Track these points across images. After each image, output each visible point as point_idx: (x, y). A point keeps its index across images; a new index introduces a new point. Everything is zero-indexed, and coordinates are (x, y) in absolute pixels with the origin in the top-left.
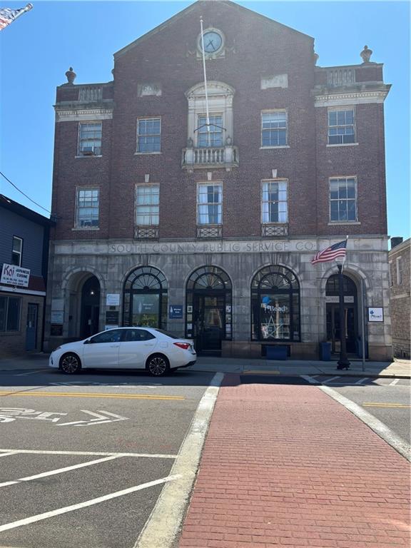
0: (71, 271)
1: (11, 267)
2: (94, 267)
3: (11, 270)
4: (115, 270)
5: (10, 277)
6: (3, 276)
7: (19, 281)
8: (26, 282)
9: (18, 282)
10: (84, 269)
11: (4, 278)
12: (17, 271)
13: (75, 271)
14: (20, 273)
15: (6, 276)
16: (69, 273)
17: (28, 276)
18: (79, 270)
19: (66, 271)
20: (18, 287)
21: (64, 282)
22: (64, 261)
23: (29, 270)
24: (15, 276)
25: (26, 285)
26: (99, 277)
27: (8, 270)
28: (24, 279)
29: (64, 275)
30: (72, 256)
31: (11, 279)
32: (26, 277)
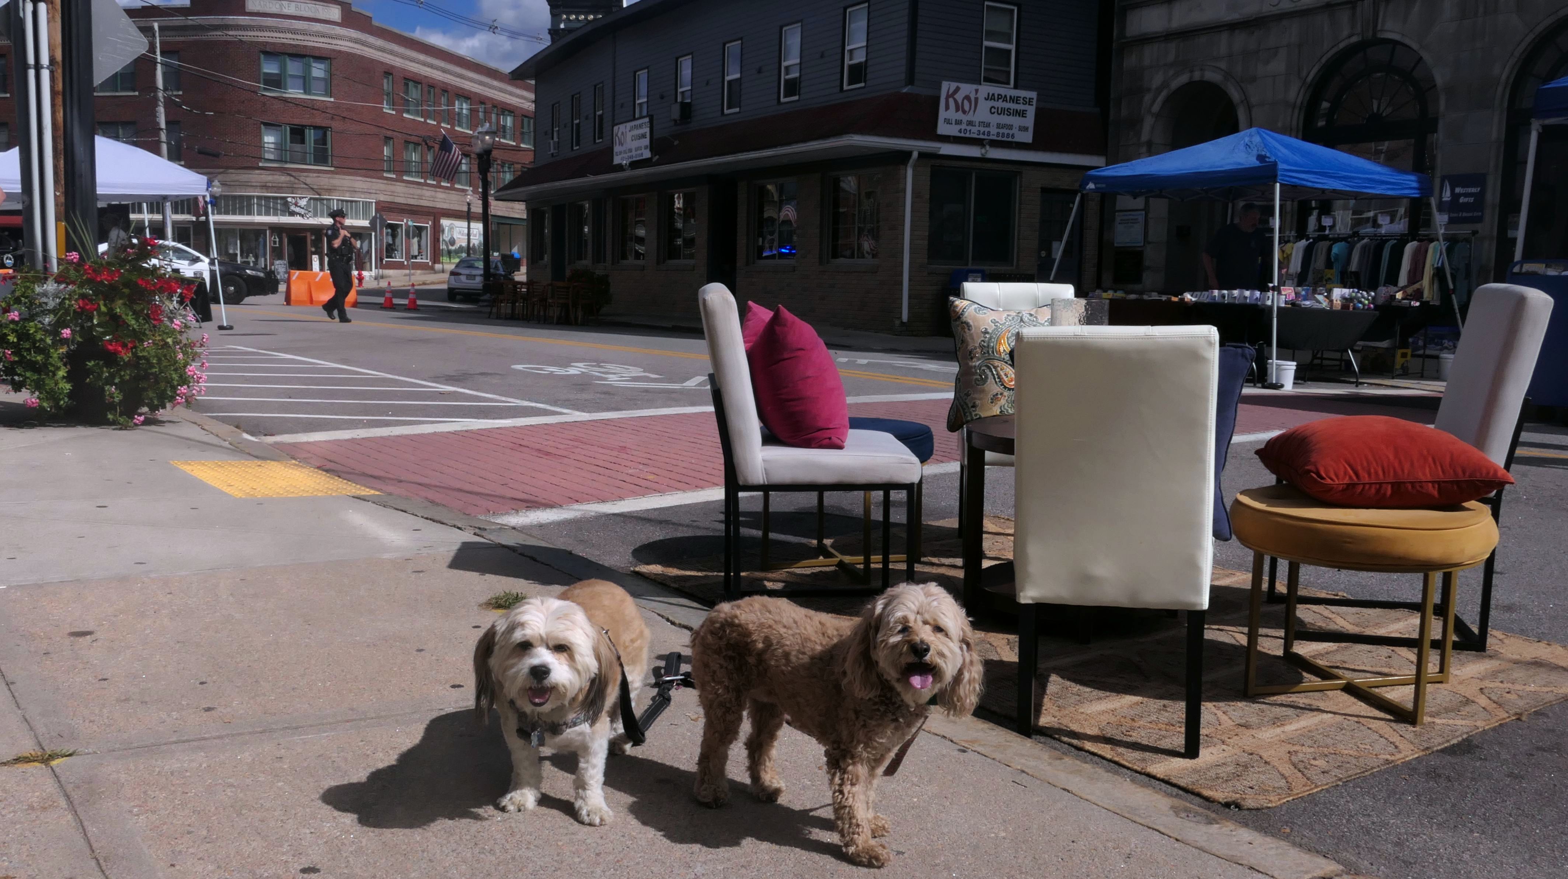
0: (1165, 85)
1: (967, 89)
2: (1223, 65)
3: (967, 98)
4: (1278, 66)
5: (965, 118)
6: (942, 114)
7: (999, 126)
8: (1024, 129)
9: (994, 131)
10: (1197, 76)
11: (948, 121)
12: (991, 97)
13: (1175, 84)
14: (1000, 104)
15: (952, 114)
16: (1159, 90)
17: (1031, 111)
18: (1184, 79)
19: (1154, 86)
20: (995, 144)
21: (1148, 122)
22: (1149, 54)
23: (1033, 95)
24: (982, 113)
25: (1027, 137)
26: (1235, 95)
27: (959, 97)
28: (1016, 121)
29: (1148, 98)
30: (1169, 36)
31: (970, 123)
32: (1022, 114)
